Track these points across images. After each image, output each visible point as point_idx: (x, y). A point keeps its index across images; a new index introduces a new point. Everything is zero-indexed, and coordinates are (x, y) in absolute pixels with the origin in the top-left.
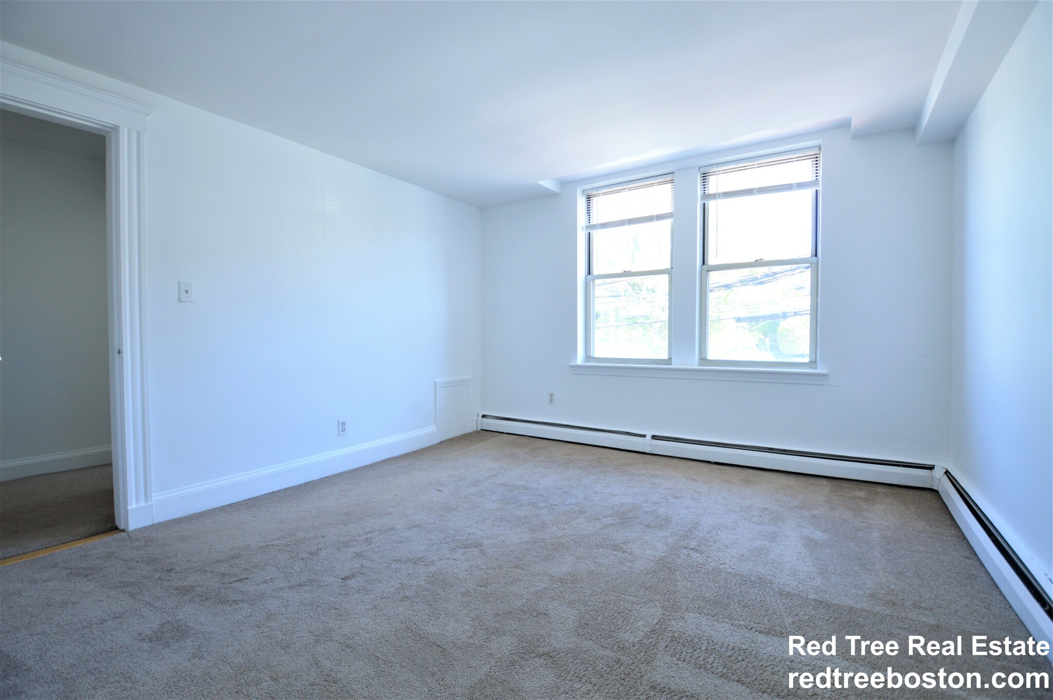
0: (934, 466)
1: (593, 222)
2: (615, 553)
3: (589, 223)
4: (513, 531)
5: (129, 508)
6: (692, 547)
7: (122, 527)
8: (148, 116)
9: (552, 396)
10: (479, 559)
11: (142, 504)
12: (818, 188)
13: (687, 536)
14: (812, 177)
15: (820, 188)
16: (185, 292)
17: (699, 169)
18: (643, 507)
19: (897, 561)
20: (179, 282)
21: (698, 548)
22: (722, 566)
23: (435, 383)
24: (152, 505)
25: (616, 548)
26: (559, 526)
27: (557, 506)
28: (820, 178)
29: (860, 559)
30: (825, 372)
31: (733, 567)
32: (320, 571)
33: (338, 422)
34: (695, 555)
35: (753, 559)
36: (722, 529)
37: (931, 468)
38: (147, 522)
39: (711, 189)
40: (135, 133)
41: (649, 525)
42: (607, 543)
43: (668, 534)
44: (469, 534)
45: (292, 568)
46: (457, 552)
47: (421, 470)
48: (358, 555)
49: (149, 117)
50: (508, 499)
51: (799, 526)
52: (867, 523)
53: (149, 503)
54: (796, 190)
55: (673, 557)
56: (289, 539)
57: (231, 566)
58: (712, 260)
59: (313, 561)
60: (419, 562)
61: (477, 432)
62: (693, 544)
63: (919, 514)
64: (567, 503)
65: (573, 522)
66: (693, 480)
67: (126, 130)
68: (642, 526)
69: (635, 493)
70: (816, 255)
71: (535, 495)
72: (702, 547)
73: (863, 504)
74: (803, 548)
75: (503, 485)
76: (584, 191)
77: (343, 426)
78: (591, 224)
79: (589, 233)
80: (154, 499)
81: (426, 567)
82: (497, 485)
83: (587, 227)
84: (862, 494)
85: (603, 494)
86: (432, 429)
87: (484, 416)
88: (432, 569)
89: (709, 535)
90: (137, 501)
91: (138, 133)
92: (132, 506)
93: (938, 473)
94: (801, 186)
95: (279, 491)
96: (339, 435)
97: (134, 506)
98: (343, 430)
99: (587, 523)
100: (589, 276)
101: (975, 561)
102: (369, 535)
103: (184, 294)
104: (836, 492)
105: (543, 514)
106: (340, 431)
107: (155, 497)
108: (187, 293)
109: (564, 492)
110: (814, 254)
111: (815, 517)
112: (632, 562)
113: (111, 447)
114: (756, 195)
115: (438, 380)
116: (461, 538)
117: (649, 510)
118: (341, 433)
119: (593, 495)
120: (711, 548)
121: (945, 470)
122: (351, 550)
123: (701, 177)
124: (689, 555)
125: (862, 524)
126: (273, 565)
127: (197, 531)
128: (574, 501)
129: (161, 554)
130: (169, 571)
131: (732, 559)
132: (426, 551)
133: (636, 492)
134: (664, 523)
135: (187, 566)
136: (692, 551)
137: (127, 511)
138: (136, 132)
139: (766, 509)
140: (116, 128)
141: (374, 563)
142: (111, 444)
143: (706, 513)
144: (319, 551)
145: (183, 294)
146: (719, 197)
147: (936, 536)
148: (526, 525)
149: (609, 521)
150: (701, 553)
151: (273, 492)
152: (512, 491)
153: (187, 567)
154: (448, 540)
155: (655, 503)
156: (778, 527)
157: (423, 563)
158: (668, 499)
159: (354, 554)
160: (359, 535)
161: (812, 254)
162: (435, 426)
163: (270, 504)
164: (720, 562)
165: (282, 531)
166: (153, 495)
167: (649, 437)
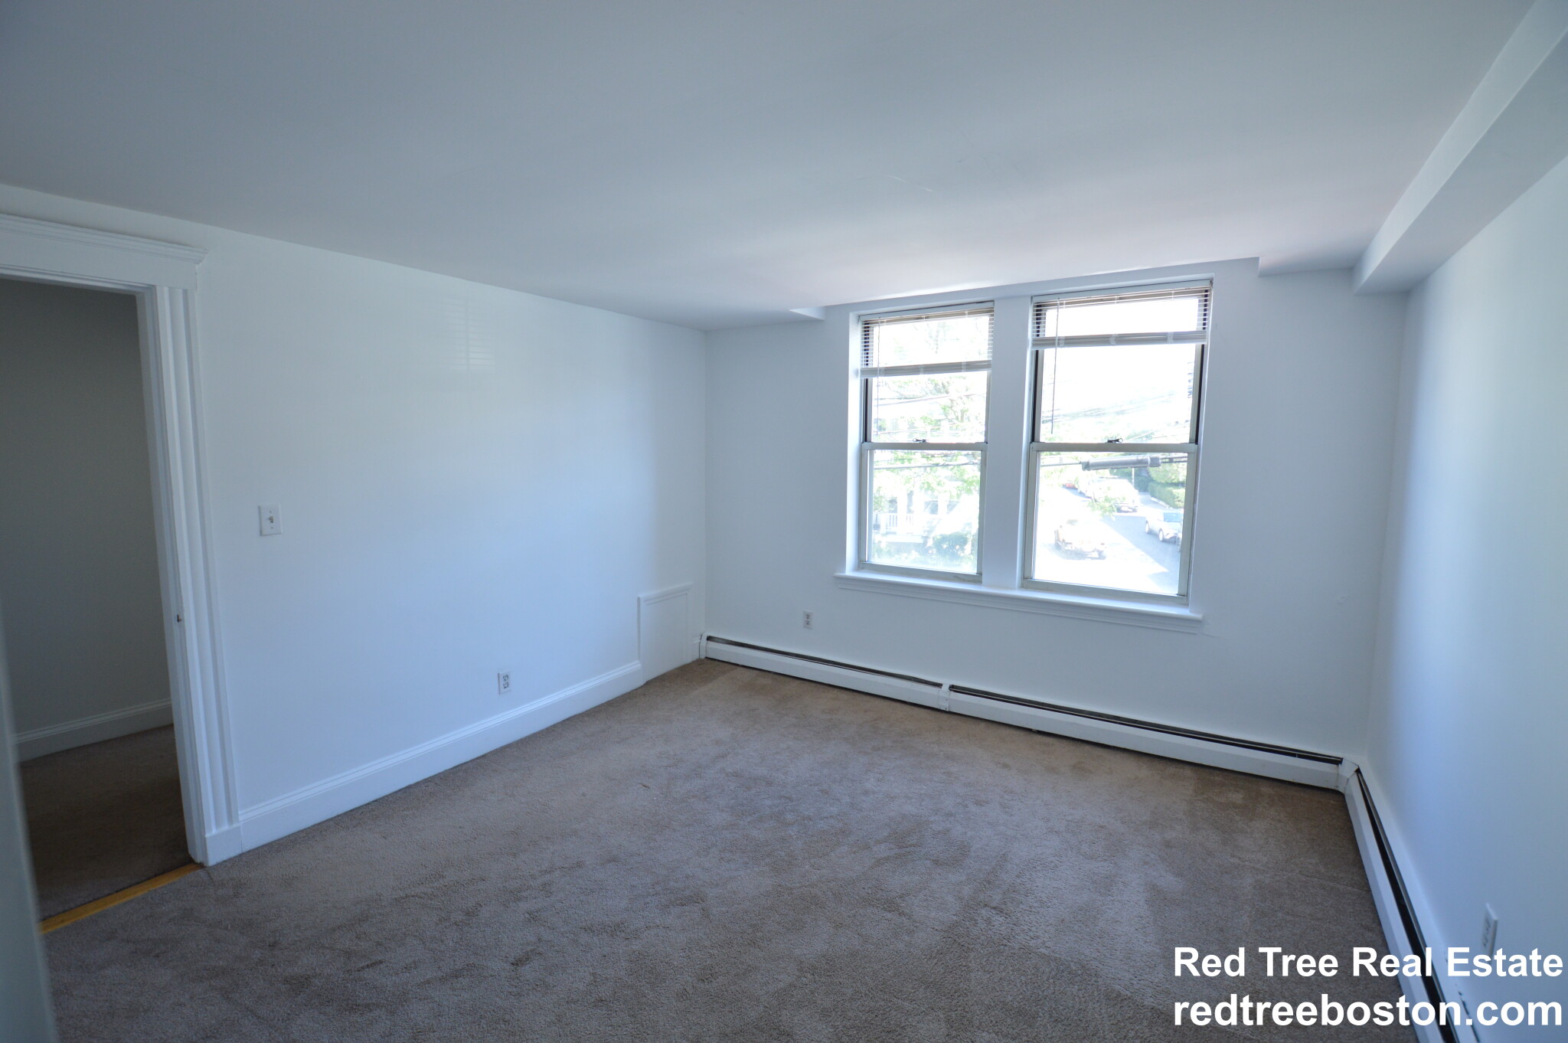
0: (1342, 759)
1: (874, 364)
2: (889, 916)
3: (867, 364)
4: (749, 871)
5: (207, 835)
6: (994, 904)
7: (199, 859)
8: (198, 264)
9: (808, 616)
10: (700, 927)
11: (226, 827)
12: (1205, 343)
13: (989, 883)
14: (1198, 325)
15: (1208, 343)
16: (269, 521)
17: (1032, 298)
18: (932, 822)
19: (1272, 934)
20: (259, 507)
21: (1003, 907)
22: (1033, 941)
23: (639, 599)
24: (239, 828)
25: (890, 906)
26: (812, 861)
27: (810, 819)
28: (1209, 327)
29: (1222, 930)
30: (1199, 616)
31: (1047, 945)
32: (481, 948)
33: (499, 674)
34: (997, 920)
35: (1076, 928)
36: (1038, 868)
37: (1337, 761)
38: (233, 852)
39: (1049, 331)
40: (180, 292)
41: (938, 861)
42: (878, 896)
43: (963, 878)
44: (687, 877)
45: (442, 941)
46: (670, 913)
47: (619, 742)
48: (533, 918)
49: (200, 264)
50: (743, 805)
51: (1146, 863)
52: (1240, 859)
53: (235, 825)
54: (1171, 343)
55: (968, 923)
56: (435, 884)
57: (358, 938)
58: (1045, 435)
59: (471, 927)
60: (618, 933)
61: (699, 662)
62: (997, 898)
63: (1313, 839)
64: (825, 815)
65: (833, 854)
66: (1005, 766)
67: (166, 289)
68: (928, 861)
69: (921, 794)
70: (1196, 442)
71: (781, 797)
72: (1009, 904)
73: (1237, 818)
74: (1146, 907)
75: (736, 775)
76: (859, 316)
77: (505, 681)
78: (870, 366)
79: (867, 380)
80: (241, 818)
81: (627, 942)
82: (727, 775)
83: (863, 372)
84: (1237, 797)
85: (876, 795)
86: (635, 666)
87: (709, 638)
88: (636, 946)
89: (1019, 881)
90: (218, 824)
91: (185, 292)
92: (212, 832)
93: (1347, 770)
94: (1180, 337)
95: (418, 784)
96: (500, 693)
97: (214, 831)
98: (506, 686)
99: (853, 855)
100: (865, 443)
101: (1377, 935)
102: (547, 878)
103: (267, 522)
104: (1203, 793)
105: (791, 836)
106: (502, 687)
107: (243, 815)
108: (272, 522)
109: (822, 791)
110: (1194, 438)
111: (1168, 845)
112: (910, 933)
113: (170, 700)
114: (1113, 345)
115: (642, 595)
116: (675, 885)
117: (940, 828)
118: (503, 690)
119: (863, 798)
120: (1021, 906)
121: (1356, 768)
122: (523, 906)
123: (1034, 311)
124: (989, 921)
125: (1232, 860)
126: (416, 936)
127: (305, 867)
128: (834, 810)
129: (258, 914)
130: (273, 946)
131: (1047, 929)
132: (626, 909)
133: (922, 792)
134: (958, 856)
135: (297, 936)
136: (994, 912)
137: (204, 840)
138: (181, 290)
139: (1102, 827)
140: (151, 289)
141: (555, 933)
142: (170, 696)
143: (1019, 835)
144: (479, 909)
145: (266, 524)
146: (1059, 344)
147: (1331, 884)
148: (767, 860)
149: (882, 851)
150: (1007, 915)
151: (409, 787)
152: (749, 788)
153: (297, 939)
154: (658, 888)
155: (950, 814)
156: (1116, 863)
157: (623, 935)
158: (966, 806)
159: (527, 916)
160: (533, 877)
161: (1190, 439)
162: (637, 661)
163: (405, 813)
164: (1031, 934)
165: (426, 867)
166: (239, 813)
167: (946, 688)
